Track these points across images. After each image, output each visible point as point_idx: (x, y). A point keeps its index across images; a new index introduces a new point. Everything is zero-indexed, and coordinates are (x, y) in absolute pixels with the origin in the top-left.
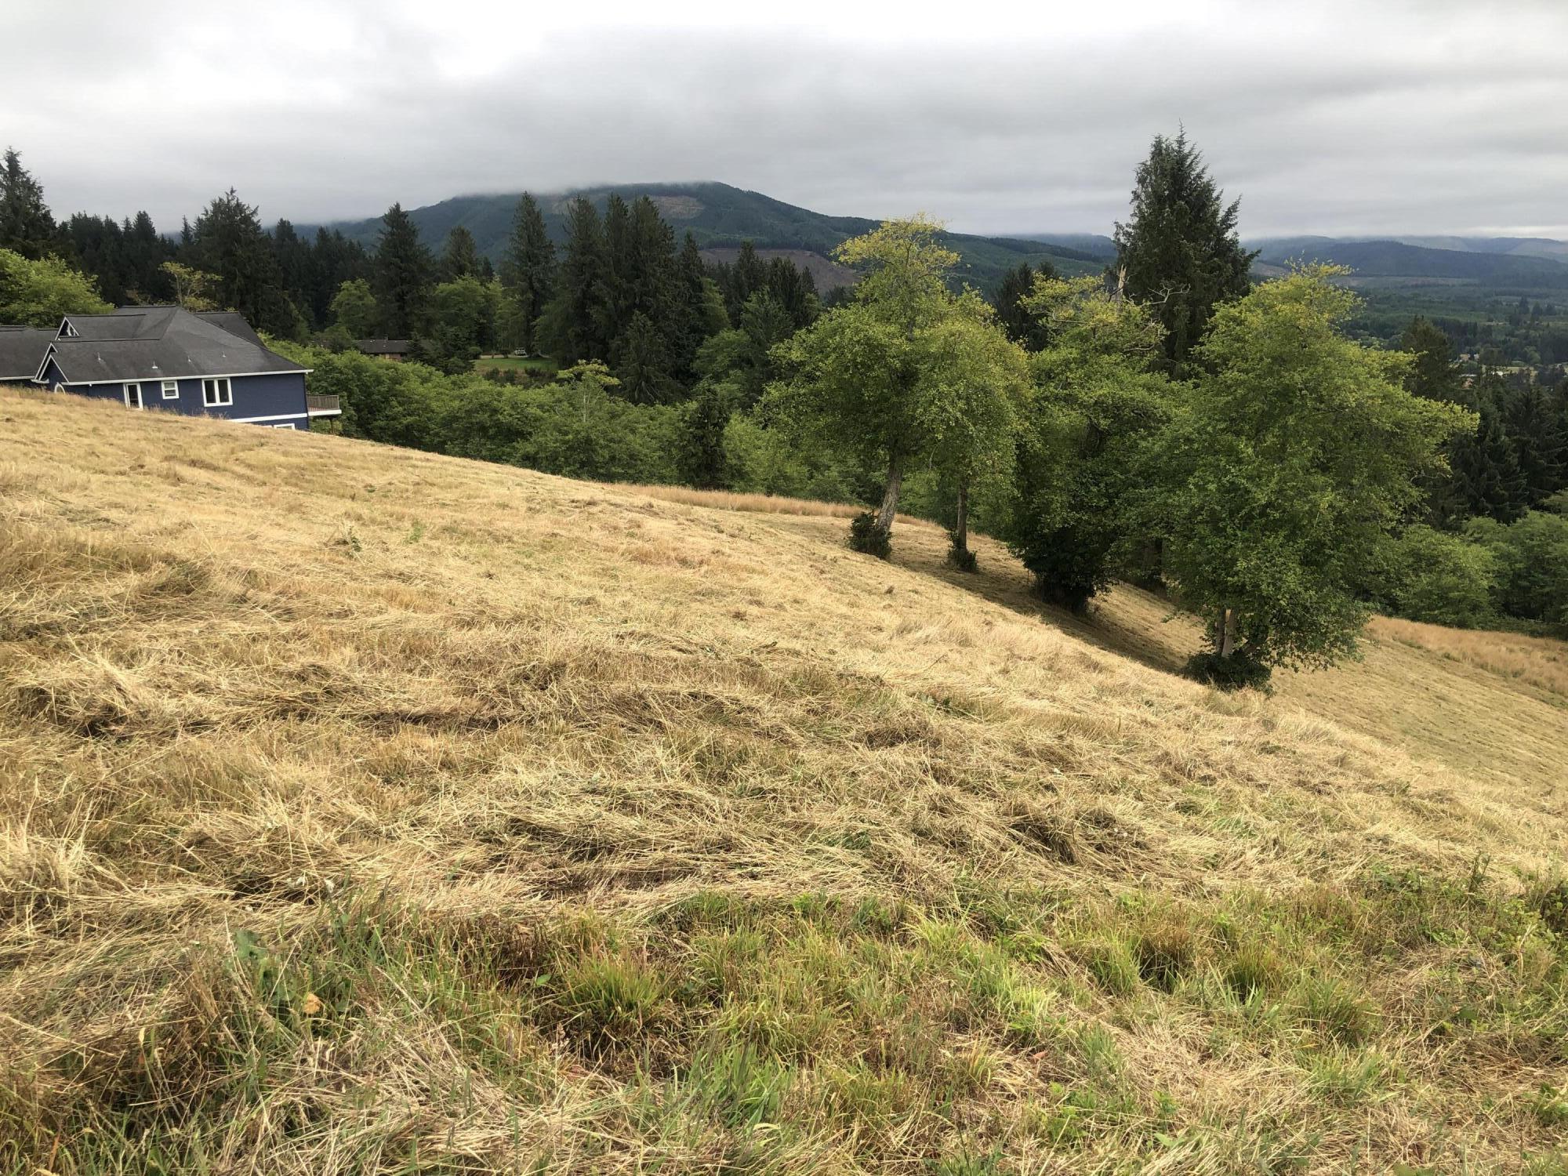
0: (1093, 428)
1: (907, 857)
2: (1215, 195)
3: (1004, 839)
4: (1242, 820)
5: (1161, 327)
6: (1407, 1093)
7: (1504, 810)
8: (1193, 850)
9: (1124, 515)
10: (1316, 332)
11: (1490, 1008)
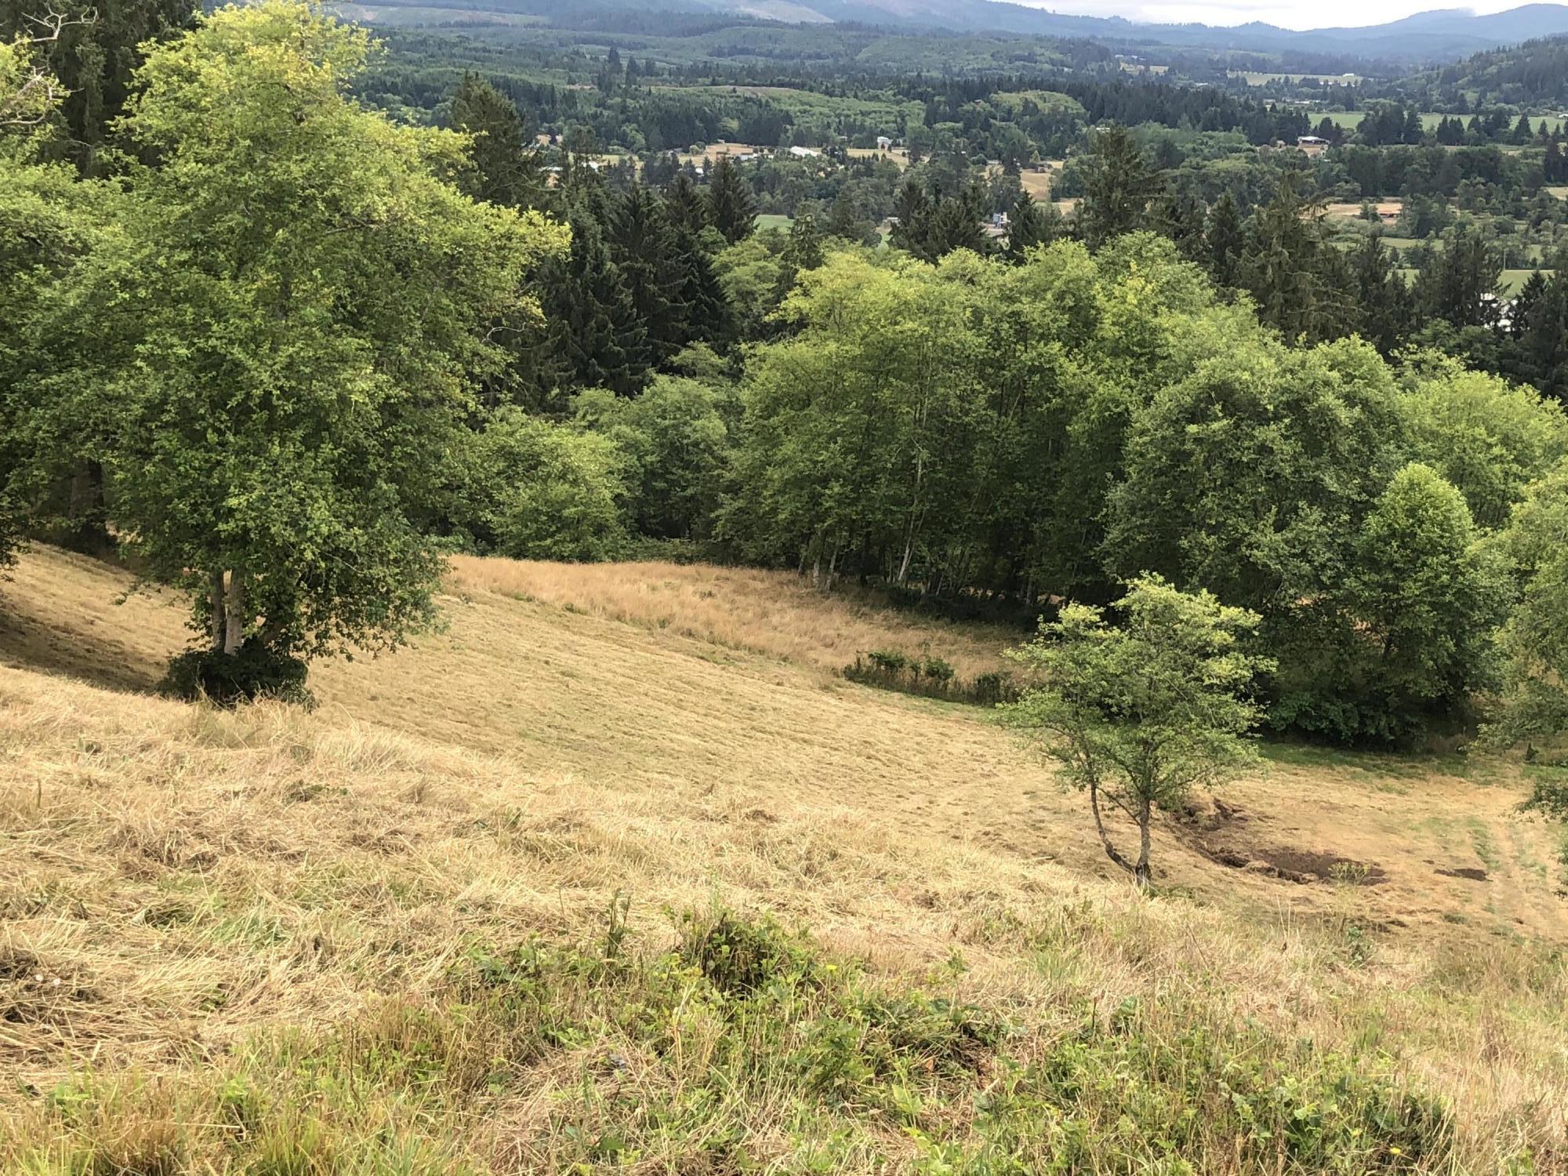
4: (261, 918)
5: (53, 83)
7: (652, 827)
8: (181, 985)
9: (26, 421)
10: (312, 97)
11: (641, 1126)
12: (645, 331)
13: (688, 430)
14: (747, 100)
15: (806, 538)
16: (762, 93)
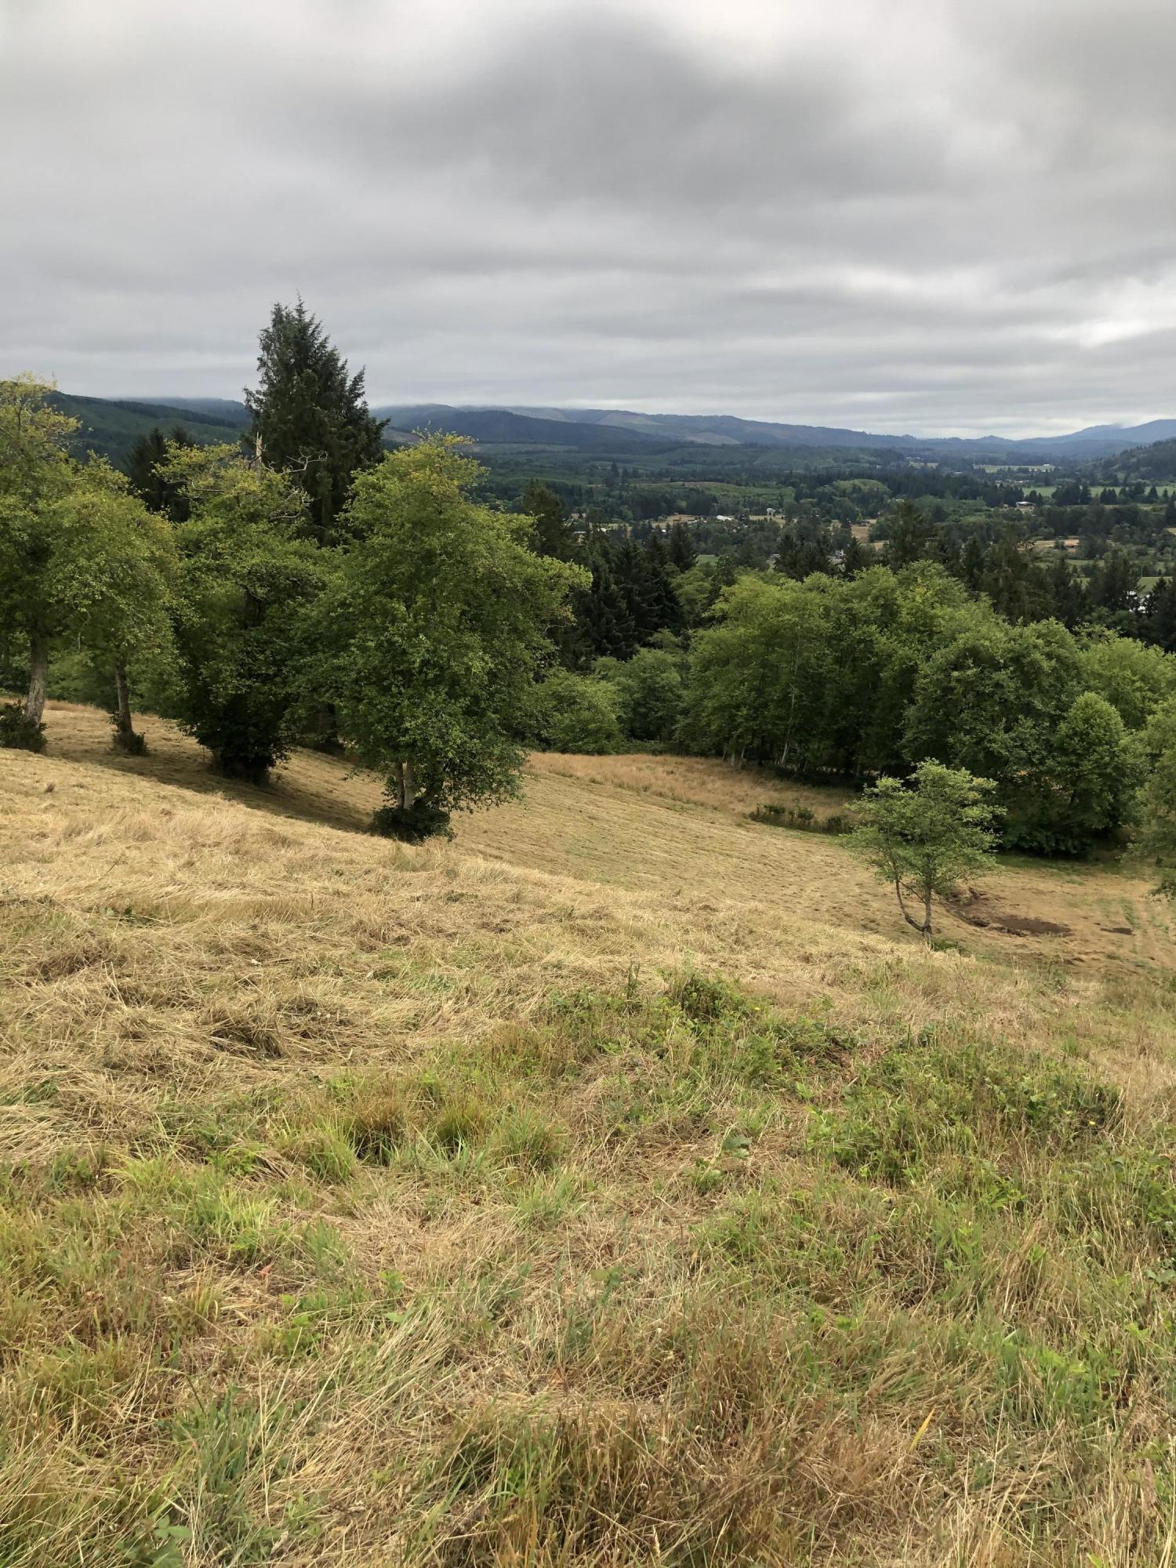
0: (251, 598)
1: (102, 1096)
2: (340, 364)
3: (205, 1049)
4: (436, 974)
5: (305, 496)
6: (595, 1199)
7: (647, 915)
8: (396, 1015)
9: (294, 682)
10: (448, 498)
11: (652, 1100)
12: (633, 623)
13: (658, 679)
14: (692, 489)
15: (727, 739)
16: (699, 485)
